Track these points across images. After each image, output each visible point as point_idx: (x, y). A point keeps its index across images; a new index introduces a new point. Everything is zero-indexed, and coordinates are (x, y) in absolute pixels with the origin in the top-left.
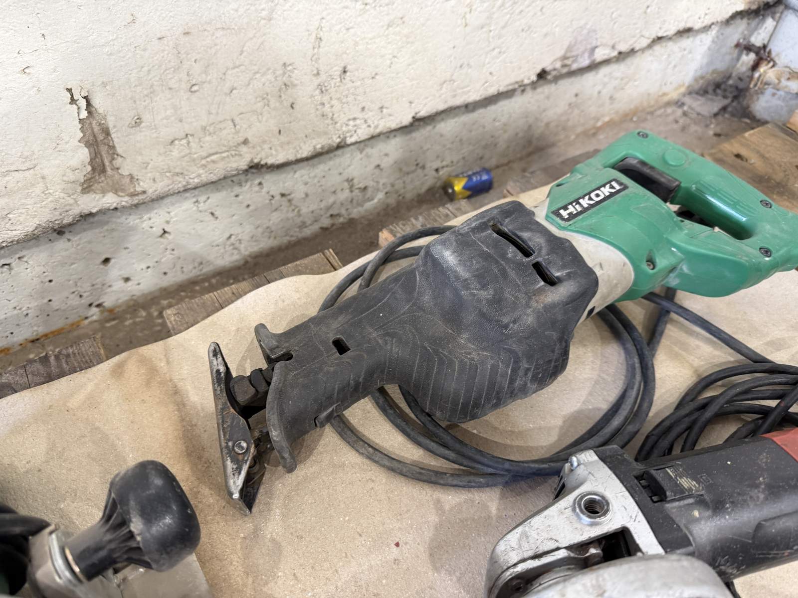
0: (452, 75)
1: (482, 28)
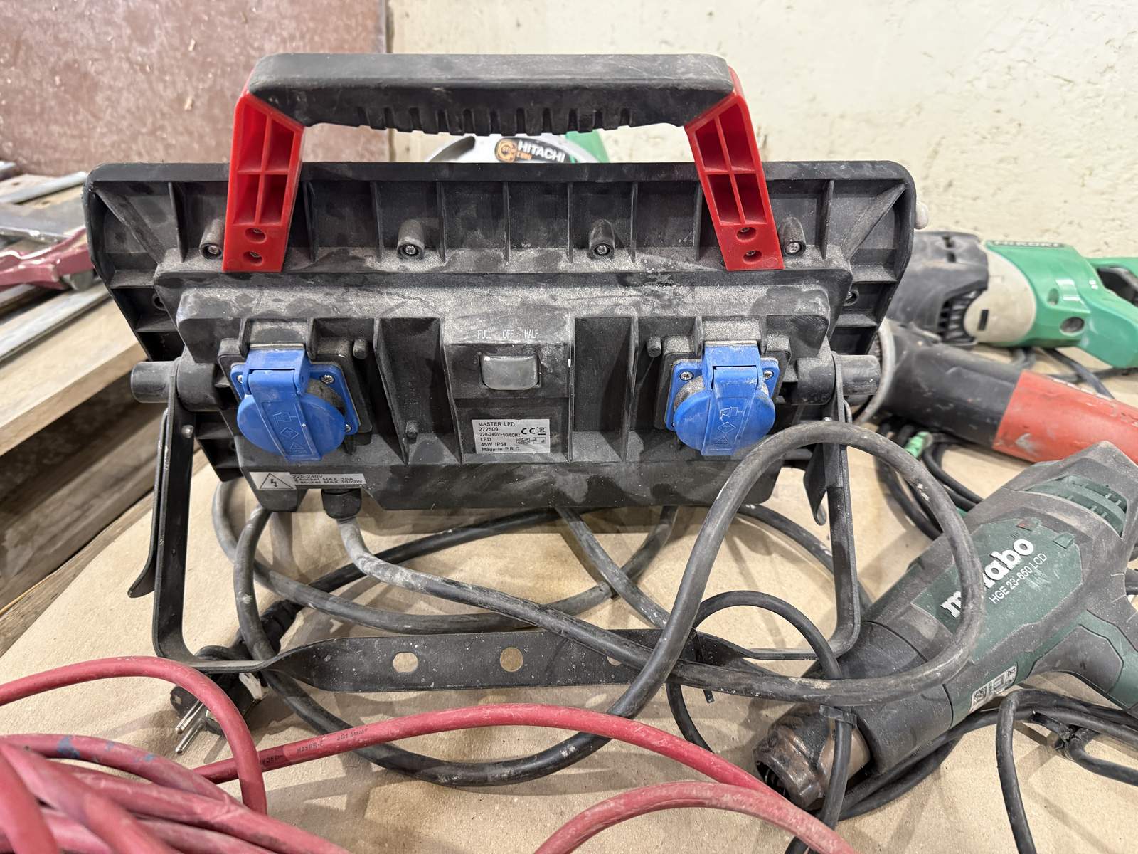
0: (1058, 227)
1: (1103, 193)
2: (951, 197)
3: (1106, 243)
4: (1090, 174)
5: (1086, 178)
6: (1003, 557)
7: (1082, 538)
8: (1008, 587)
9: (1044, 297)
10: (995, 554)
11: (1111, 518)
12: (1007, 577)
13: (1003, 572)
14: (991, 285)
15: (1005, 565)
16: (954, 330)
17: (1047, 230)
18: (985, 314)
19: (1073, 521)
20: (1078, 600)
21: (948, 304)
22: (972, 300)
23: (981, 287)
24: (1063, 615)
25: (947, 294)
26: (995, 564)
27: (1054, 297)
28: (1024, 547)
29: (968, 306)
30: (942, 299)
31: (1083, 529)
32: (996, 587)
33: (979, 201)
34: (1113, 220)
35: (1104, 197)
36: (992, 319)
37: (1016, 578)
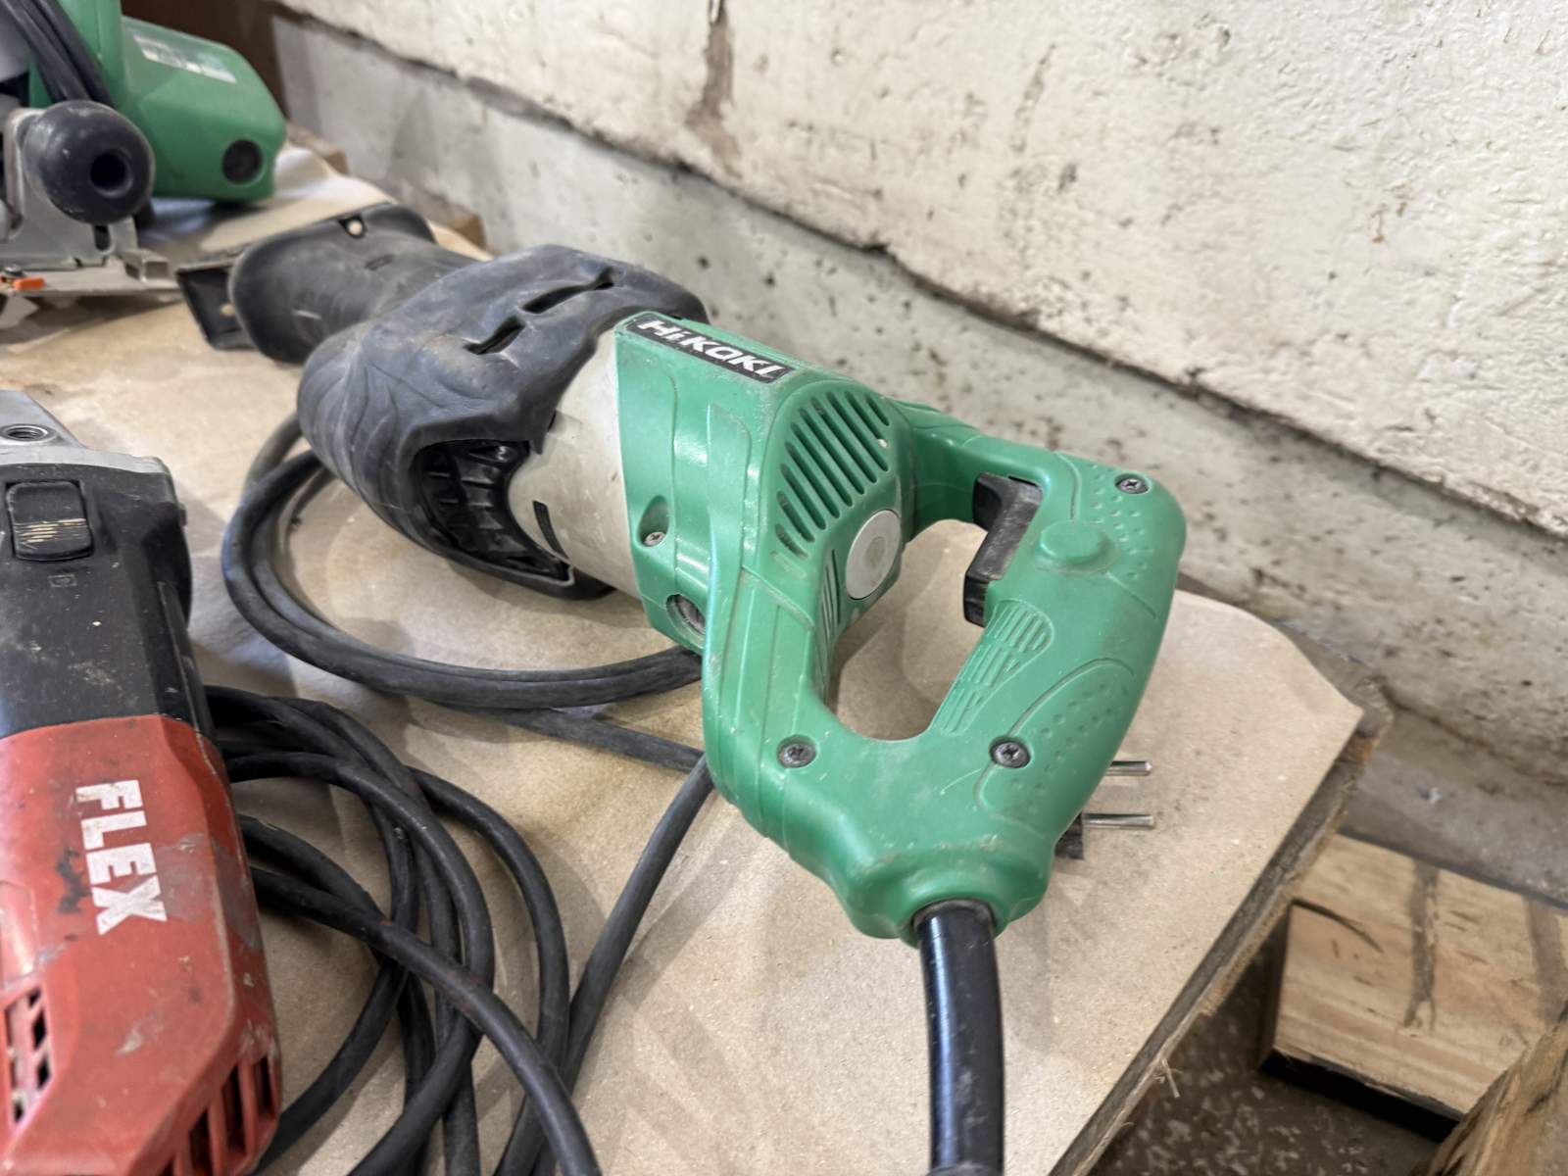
2: (1072, 208)
3: (1430, 416)
4: (1400, 212)
5: (1390, 217)
17: (1285, 344)
33: (1132, 229)
34: (1454, 354)
35: (1433, 282)
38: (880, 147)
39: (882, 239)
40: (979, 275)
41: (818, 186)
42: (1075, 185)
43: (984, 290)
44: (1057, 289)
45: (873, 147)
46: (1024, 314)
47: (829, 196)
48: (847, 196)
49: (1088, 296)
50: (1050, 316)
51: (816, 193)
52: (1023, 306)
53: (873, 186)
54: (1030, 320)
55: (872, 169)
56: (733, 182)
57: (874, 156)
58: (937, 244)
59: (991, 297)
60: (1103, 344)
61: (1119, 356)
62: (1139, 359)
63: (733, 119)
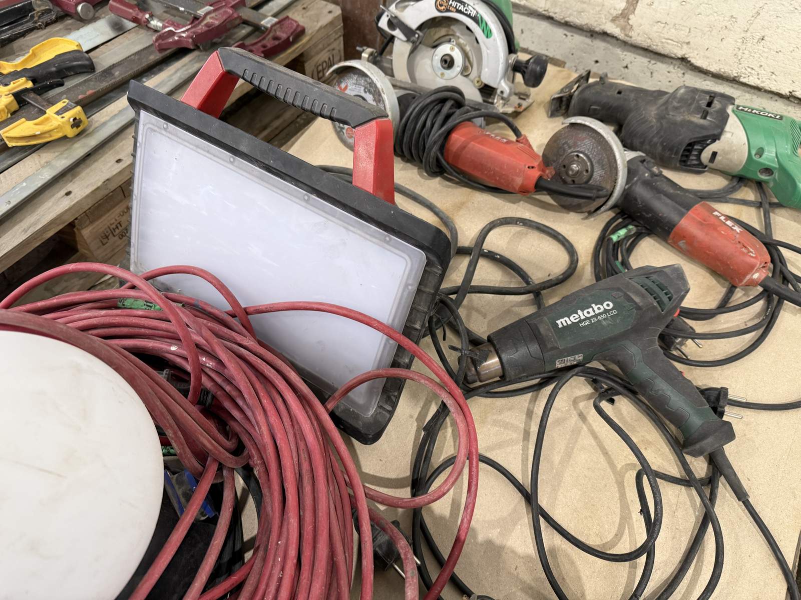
6: (595, 307)
7: (638, 308)
8: (591, 321)
9: (753, 152)
10: (593, 305)
11: (660, 303)
12: (592, 317)
13: (592, 314)
14: (723, 138)
15: (594, 311)
16: (693, 160)
18: (714, 154)
19: (637, 299)
20: (625, 335)
21: (691, 145)
22: (708, 145)
23: (716, 138)
24: (614, 339)
25: (691, 139)
26: (590, 310)
27: (760, 152)
28: (608, 305)
29: (704, 148)
30: (687, 141)
31: (641, 304)
32: (585, 320)
36: (718, 158)
37: (597, 318)
38: (692, 29)
39: (686, 56)
40: (721, 66)
41: (664, 40)
42: (763, 41)
43: (723, 70)
44: (749, 70)
45: (690, 29)
46: (735, 77)
47: (668, 43)
48: (675, 43)
49: (760, 72)
50: (745, 77)
51: (662, 43)
52: (736, 75)
53: (687, 41)
54: (737, 79)
55: (688, 36)
56: (627, 39)
57: (689, 32)
58: (708, 58)
59: (724, 72)
60: (761, 85)
61: (767, 88)
62: (774, 89)
63: (633, 20)
